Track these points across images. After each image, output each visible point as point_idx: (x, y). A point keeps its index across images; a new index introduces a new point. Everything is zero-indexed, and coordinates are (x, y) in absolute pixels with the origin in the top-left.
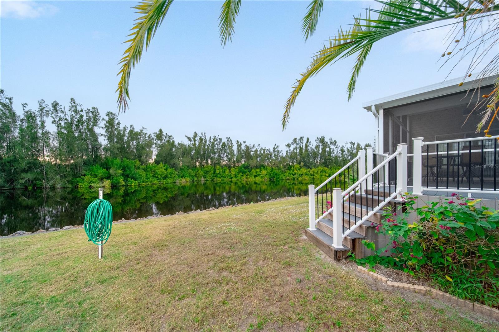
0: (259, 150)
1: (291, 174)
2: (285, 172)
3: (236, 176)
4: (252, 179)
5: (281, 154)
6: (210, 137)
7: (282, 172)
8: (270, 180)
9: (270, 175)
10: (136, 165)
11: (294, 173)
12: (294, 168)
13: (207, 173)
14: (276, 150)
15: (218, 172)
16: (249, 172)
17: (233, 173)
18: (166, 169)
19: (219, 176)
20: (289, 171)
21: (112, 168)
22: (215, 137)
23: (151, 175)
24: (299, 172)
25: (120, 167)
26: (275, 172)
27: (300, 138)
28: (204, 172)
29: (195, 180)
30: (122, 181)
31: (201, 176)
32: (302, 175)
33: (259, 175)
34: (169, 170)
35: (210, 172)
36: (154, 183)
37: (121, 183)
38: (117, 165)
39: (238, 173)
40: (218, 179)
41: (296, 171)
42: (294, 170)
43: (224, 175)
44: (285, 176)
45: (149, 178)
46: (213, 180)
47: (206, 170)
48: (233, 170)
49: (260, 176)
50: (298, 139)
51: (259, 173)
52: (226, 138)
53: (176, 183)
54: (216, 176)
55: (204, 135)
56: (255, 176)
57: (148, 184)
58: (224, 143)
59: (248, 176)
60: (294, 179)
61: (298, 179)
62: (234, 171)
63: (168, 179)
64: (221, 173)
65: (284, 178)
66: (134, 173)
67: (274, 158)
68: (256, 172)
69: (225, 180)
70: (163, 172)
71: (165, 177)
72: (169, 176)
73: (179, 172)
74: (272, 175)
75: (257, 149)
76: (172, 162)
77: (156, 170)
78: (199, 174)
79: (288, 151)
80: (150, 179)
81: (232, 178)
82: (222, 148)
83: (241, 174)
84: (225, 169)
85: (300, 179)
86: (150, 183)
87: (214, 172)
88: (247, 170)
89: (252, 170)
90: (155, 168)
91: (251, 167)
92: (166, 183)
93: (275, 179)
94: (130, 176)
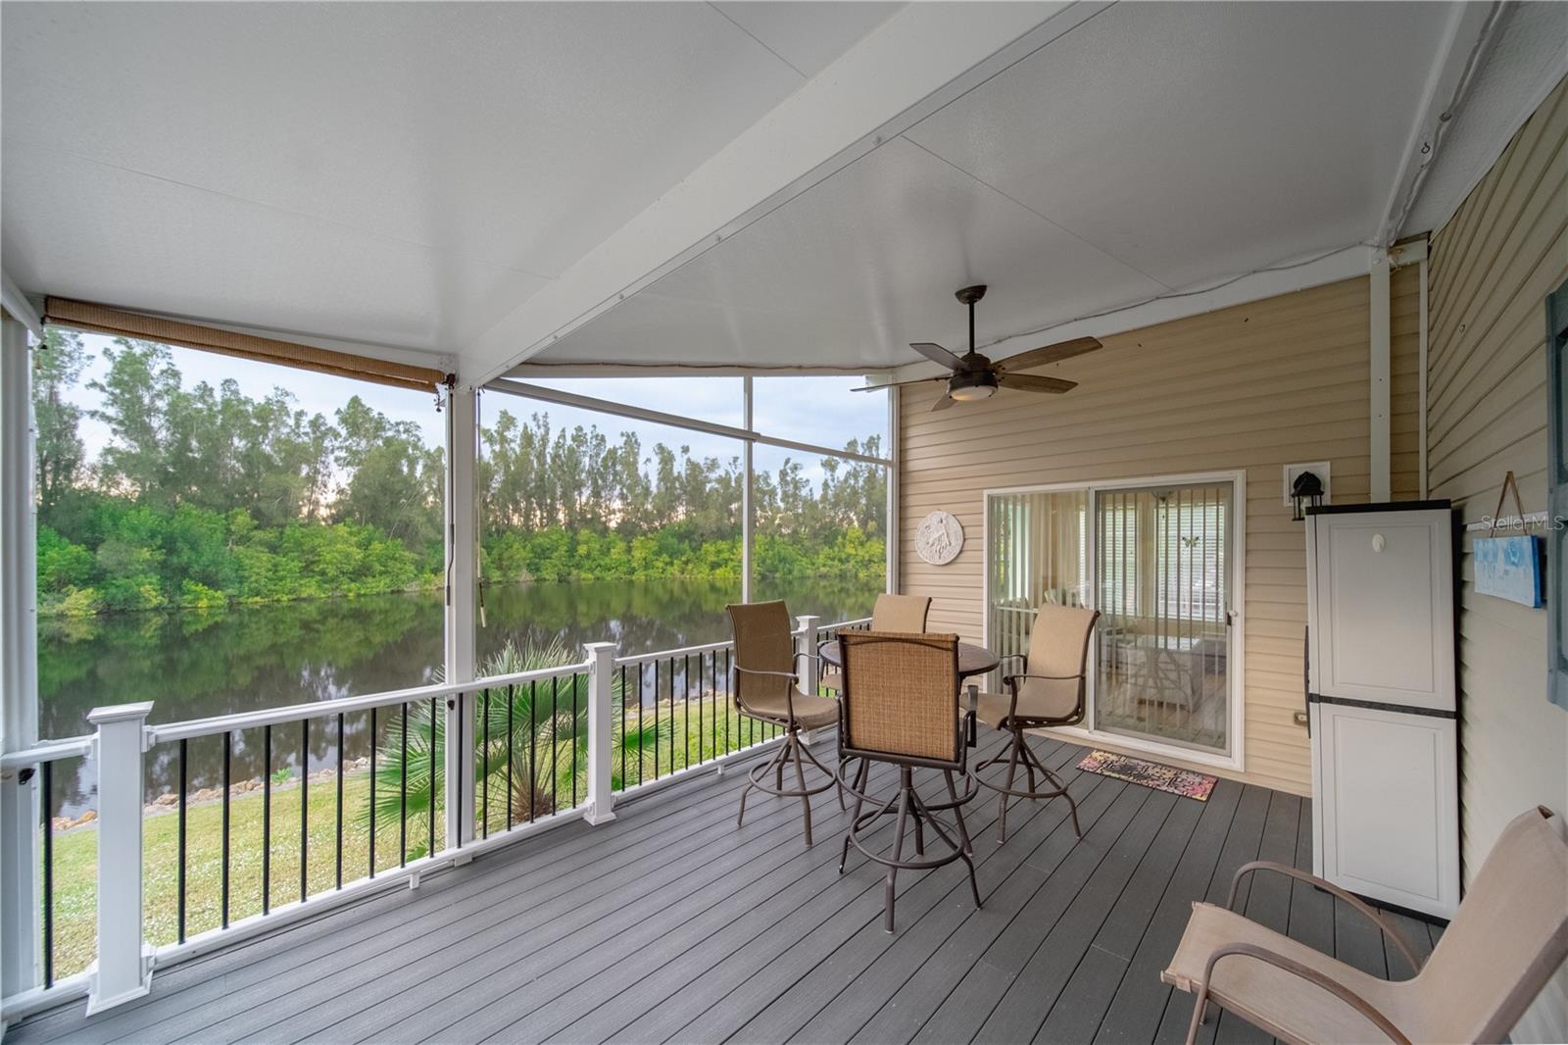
0: (733, 477)
1: (833, 559)
2: (817, 553)
3: (646, 567)
4: (701, 575)
5: (804, 492)
6: (563, 430)
7: (807, 551)
8: (764, 577)
9: (764, 562)
10: (233, 528)
11: (843, 556)
12: (844, 537)
13: (543, 553)
14: (789, 479)
15: (582, 550)
16: (694, 550)
17: (638, 554)
18: (365, 545)
19: (587, 564)
20: (827, 548)
21: (111, 541)
22: (579, 429)
23: (296, 565)
24: (861, 552)
25: (153, 536)
26: (779, 552)
27: (869, 442)
28: (533, 551)
29: (495, 579)
30: (150, 592)
31: (519, 566)
32: (870, 561)
33: (726, 561)
34: (377, 547)
35: (557, 549)
36: (304, 595)
37: (148, 600)
38: (134, 529)
39: (658, 553)
40: (583, 575)
41: (850, 550)
42: (844, 546)
43: (607, 560)
44: (813, 564)
45: (282, 579)
46: (562, 580)
47: (540, 545)
48: (638, 545)
49: (731, 564)
50: (863, 444)
51: (726, 555)
52: (622, 435)
53: (404, 591)
54: (578, 566)
55: (541, 423)
56: (714, 566)
57: (278, 601)
58: (613, 452)
59: (690, 566)
60: (842, 576)
61: (856, 576)
62: (644, 547)
63: (370, 579)
64: (595, 553)
65: (809, 572)
66: (214, 562)
67: (782, 505)
68: (719, 552)
69: (609, 576)
70: (348, 556)
71: (361, 573)
72: (378, 567)
73: (425, 551)
74: (768, 561)
75: (727, 473)
76: (396, 517)
77: (319, 546)
78: (511, 557)
79: (831, 484)
80: (289, 584)
81: (632, 571)
82: (606, 467)
83: (665, 557)
84: (614, 542)
85: (862, 575)
86: (285, 598)
87: (572, 551)
88: (686, 545)
89: (705, 545)
90: (317, 542)
91: (702, 535)
92: (359, 596)
93: (778, 575)
94: (191, 571)
